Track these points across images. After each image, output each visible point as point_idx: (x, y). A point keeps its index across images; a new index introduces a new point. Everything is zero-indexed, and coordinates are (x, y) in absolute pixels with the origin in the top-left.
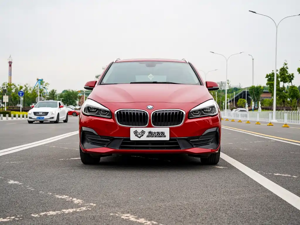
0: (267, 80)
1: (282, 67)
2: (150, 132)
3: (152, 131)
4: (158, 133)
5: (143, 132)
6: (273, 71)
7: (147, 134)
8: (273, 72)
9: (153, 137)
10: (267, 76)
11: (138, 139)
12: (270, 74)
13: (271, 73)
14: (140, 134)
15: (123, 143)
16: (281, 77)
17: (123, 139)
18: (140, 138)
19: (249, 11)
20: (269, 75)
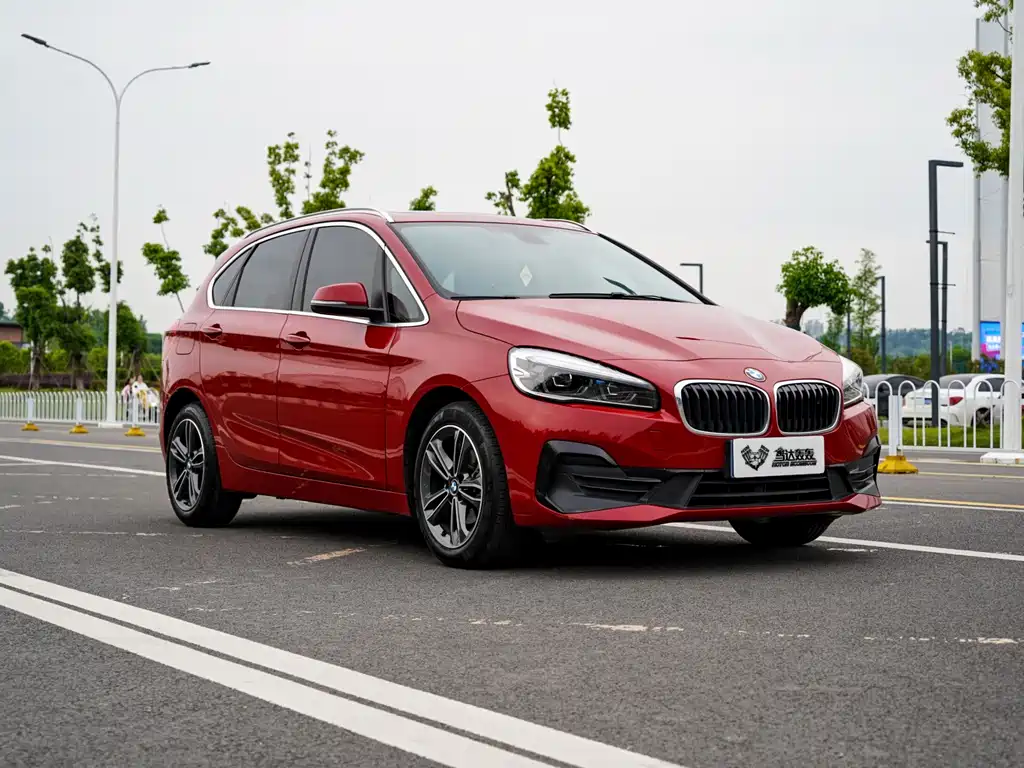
0: (9, 281)
1: (73, 238)
2: (780, 452)
3: (784, 448)
4: (798, 452)
5: (764, 451)
6: (32, 249)
7: (772, 456)
8: (34, 253)
9: (787, 465)
10: (11, 268)
11: (751, 473)
12: (21, 260)
13: (26, 259)
14: (757, 456)
15: (700, 489)
16: (70, 274)
17: (700, 477)
18: (756, 469)
19: (24, 36)
20: (16, 262)
